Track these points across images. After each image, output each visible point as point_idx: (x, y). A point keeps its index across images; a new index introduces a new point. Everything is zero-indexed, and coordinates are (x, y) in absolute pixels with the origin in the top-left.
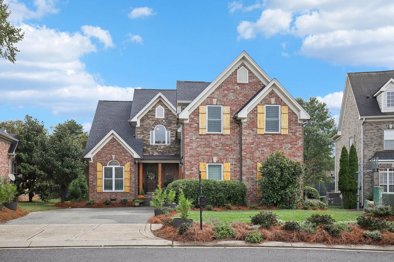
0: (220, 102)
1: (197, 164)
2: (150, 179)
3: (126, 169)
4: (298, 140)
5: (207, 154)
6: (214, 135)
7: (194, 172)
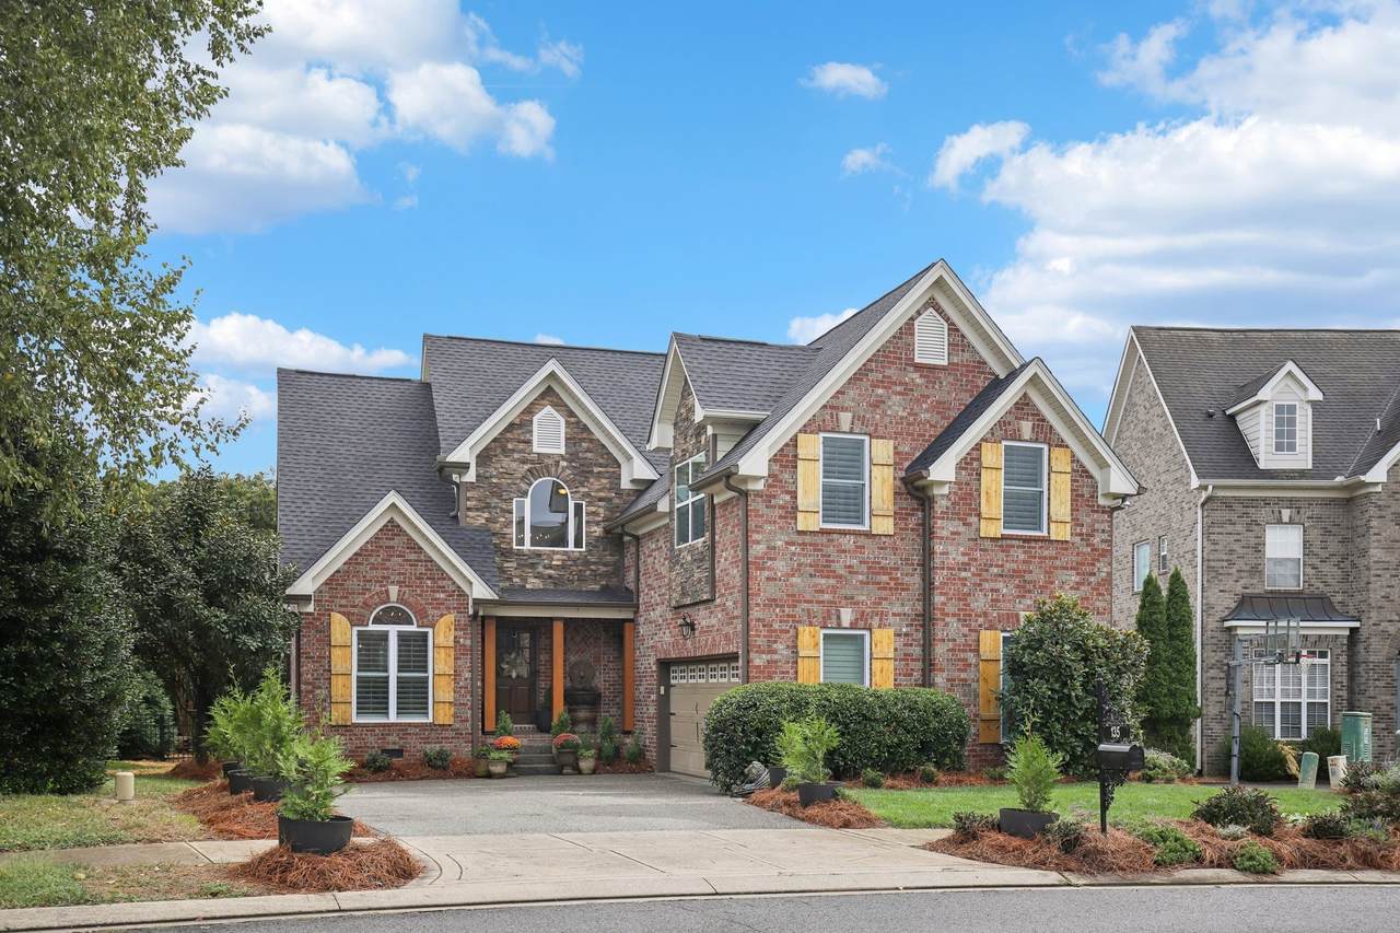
0: (863, 424)
1: (789, 632)
2: (510, 676)
3: (441, 640)
4: (1098, 561)
5: (821, 599)
6: (844, 533)
7: (780, 657)
